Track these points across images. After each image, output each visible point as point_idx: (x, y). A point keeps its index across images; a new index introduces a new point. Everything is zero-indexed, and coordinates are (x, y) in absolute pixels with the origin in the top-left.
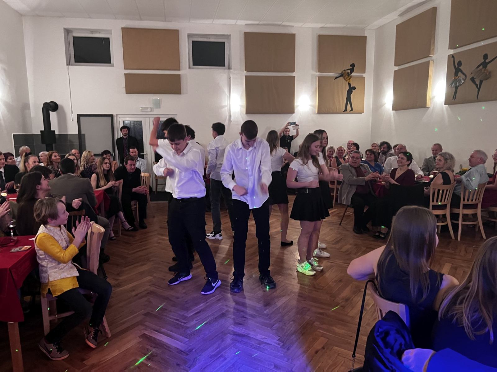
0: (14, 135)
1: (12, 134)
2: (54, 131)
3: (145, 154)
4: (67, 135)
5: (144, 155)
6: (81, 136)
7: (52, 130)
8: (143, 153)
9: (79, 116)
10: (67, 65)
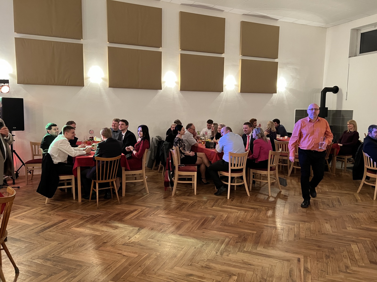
0: (296, 110)
1: (295, 110)
4: (341, 111)
7: (326, 107)
10: (350, 57)
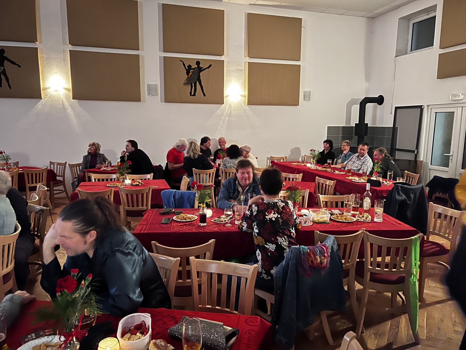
0: (328, 127)
2: (367, 124)
3: (451, 155)
5: (449, 156)
6: (394, 129)
7: (365, 123)
8: (450, 154)
9: (396, 108)
10: (396, 56)
